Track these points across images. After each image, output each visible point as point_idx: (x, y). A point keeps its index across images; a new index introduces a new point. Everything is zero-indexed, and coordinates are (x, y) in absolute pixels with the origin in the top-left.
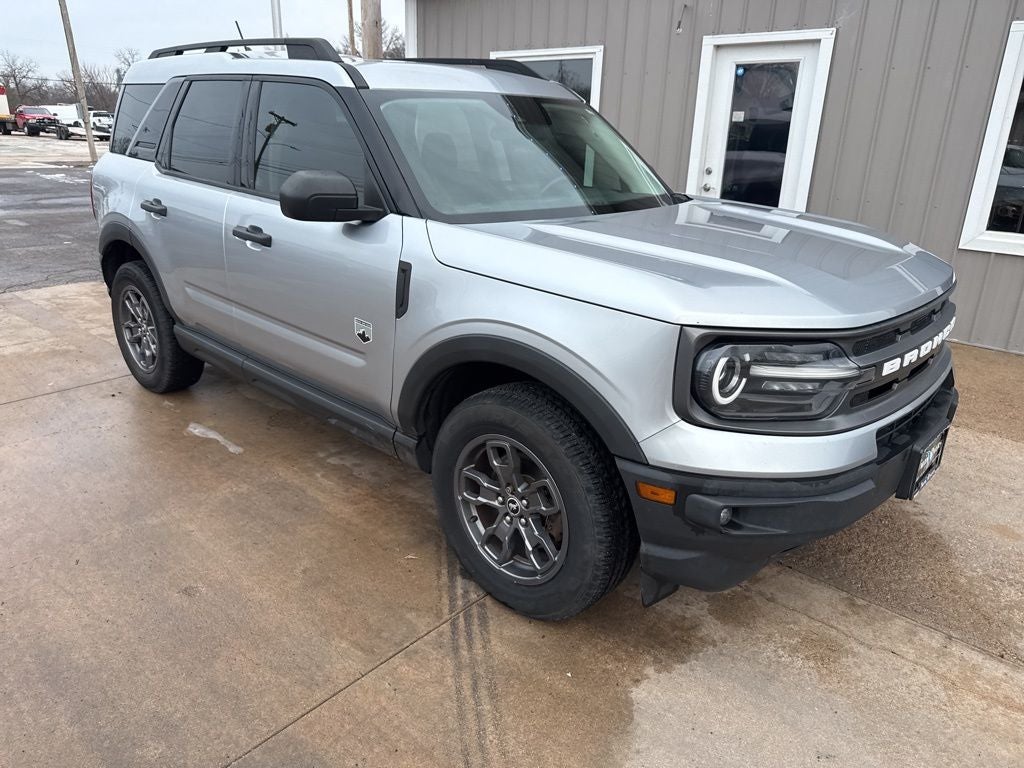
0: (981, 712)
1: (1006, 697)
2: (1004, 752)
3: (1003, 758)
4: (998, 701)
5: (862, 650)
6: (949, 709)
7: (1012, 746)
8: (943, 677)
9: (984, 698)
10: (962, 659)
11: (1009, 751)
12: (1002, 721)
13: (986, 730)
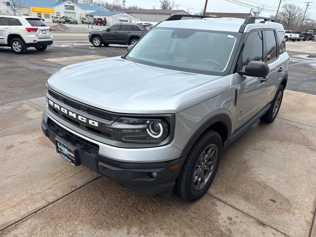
0: (20, 197)
1: (21, 204)
2: (8, 195)
3: (6, 195)
4: (21, 202)
5: (54, 182)
6: (25, 191)
7: (8, 198)
8: (35, 195)
9: (24, 200)
10: (39, 202)
11: (8, 197)
12: (15, 200)
13: (15, 195)
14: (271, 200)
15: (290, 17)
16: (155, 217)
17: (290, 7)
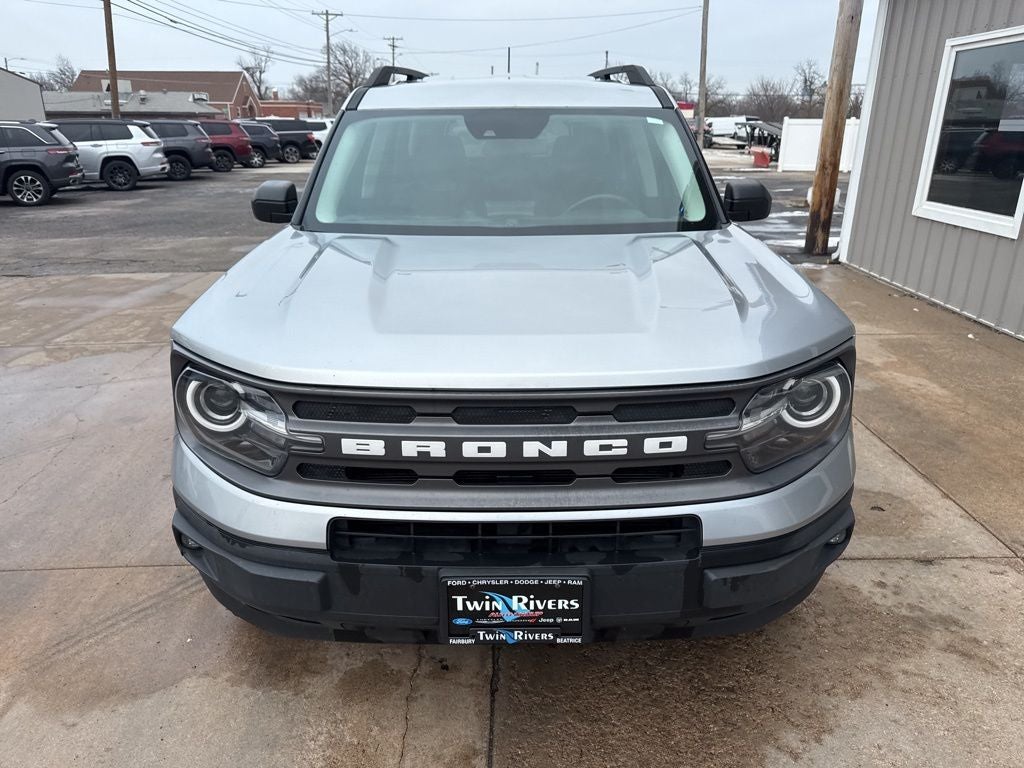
14: (872, 508)
15: (351, 80)
16: (777, 677)
17: (345, 51)
